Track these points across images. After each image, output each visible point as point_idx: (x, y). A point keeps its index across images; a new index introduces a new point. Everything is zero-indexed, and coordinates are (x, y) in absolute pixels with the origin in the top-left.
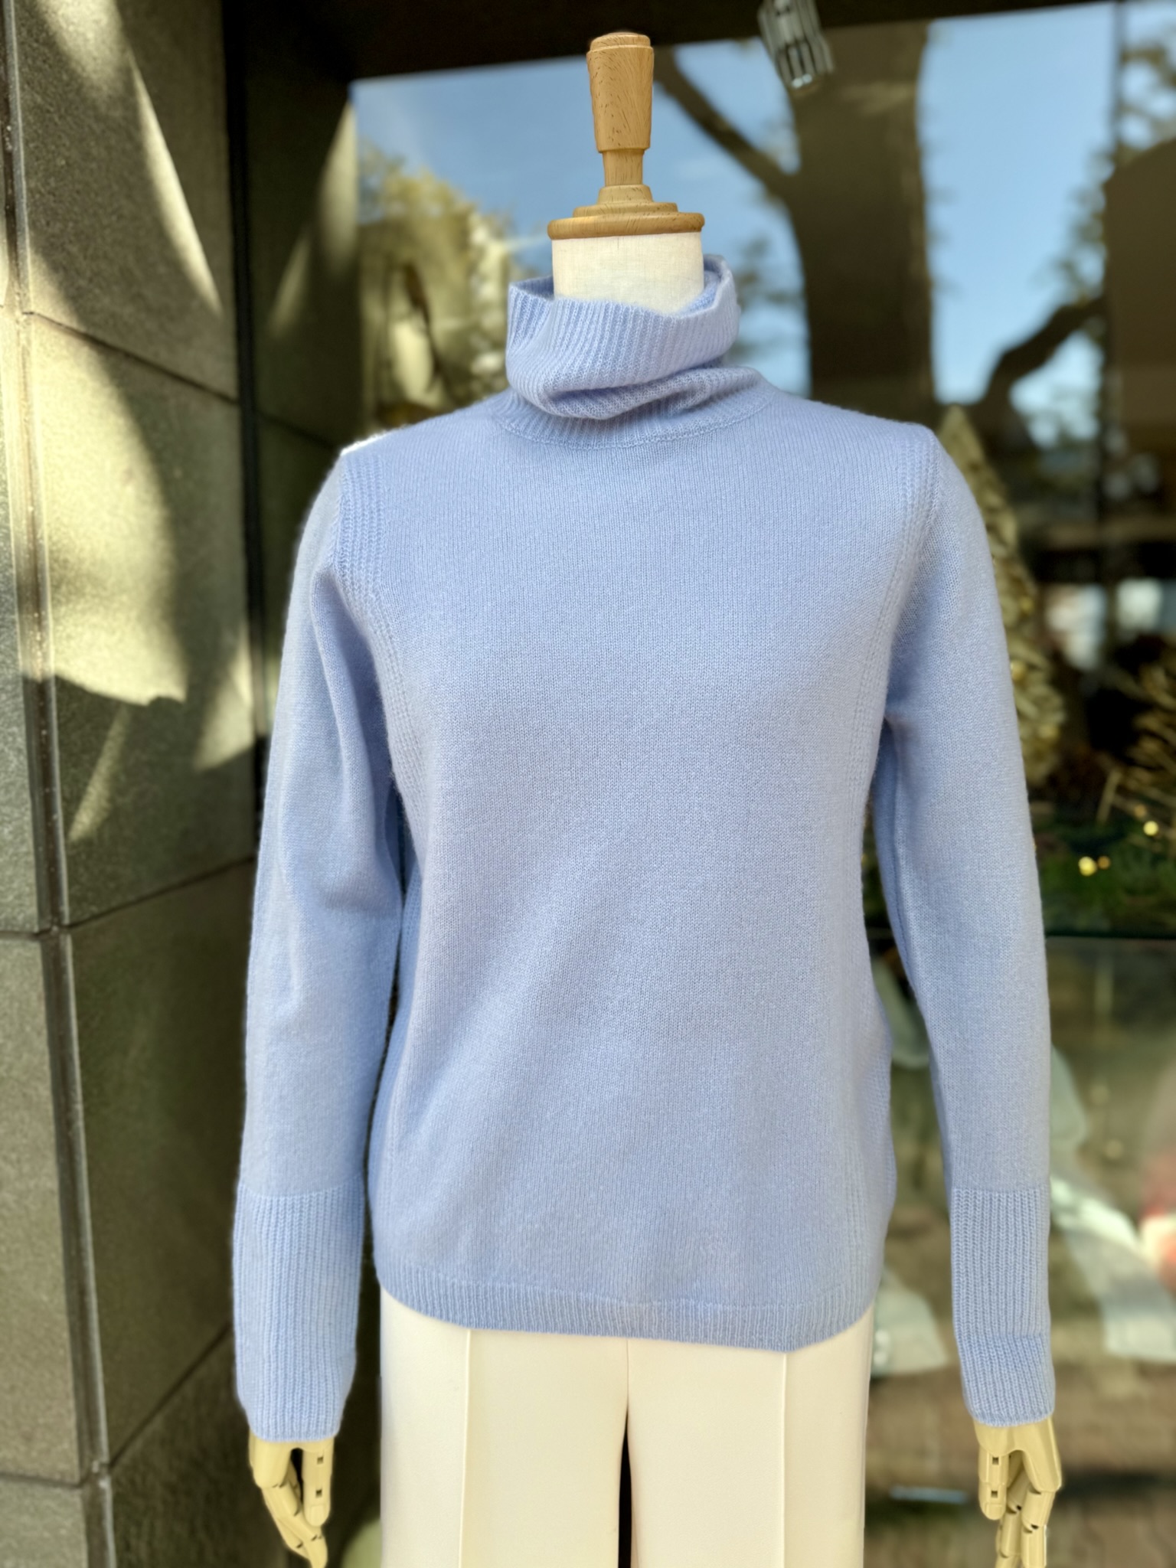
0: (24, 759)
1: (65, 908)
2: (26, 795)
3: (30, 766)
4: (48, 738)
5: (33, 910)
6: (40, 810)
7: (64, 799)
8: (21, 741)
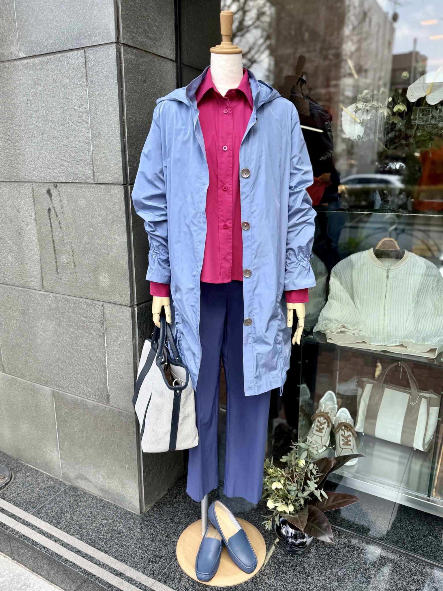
0: (120, 145)
1: (129, 180)
2: (121, 153)
3: (121, 147)
4: (125, 141)
5: (122, 179)
6: (124, 157)
7: (128, 155)
8: (120, 141)
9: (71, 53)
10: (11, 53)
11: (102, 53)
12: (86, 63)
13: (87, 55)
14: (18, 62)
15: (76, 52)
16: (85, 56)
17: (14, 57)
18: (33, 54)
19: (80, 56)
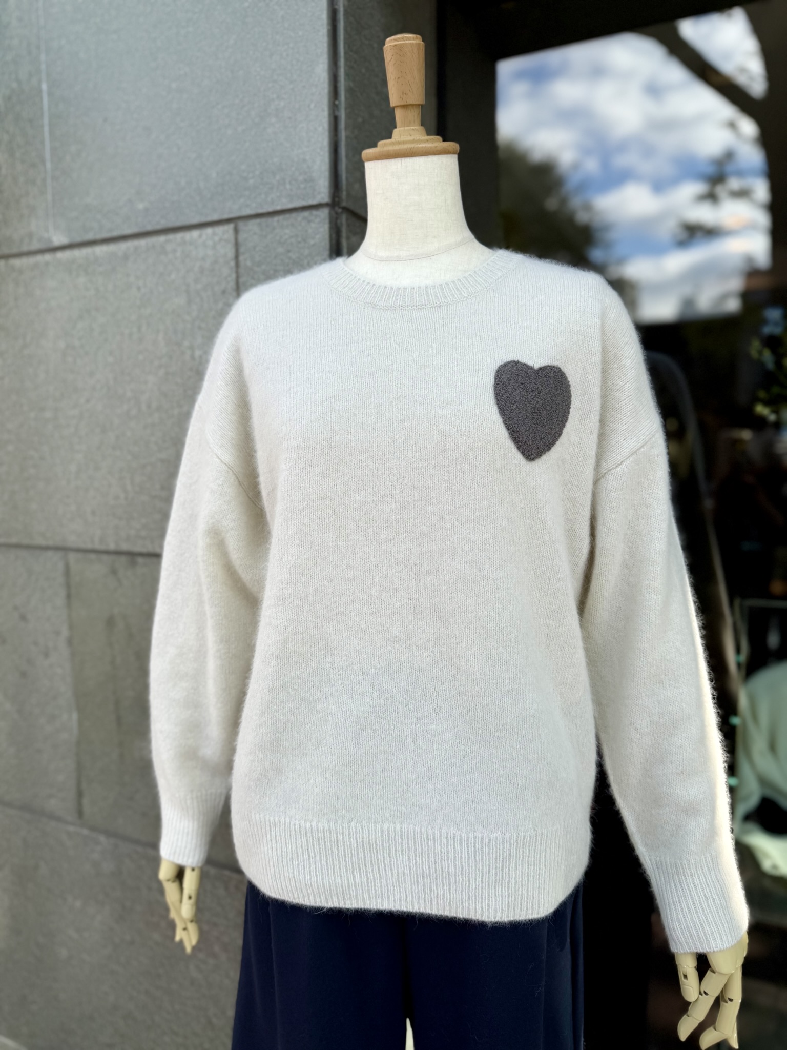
9: (195, 233)
10: (30, 235)
11: (287, 231)
12: (237, 257)
13: (242, 236)
14: (48, 257)
15: (209, 231)
16: (236, 239)
17: (35, 246)
18: (90, 236)
19: (221, 240)
